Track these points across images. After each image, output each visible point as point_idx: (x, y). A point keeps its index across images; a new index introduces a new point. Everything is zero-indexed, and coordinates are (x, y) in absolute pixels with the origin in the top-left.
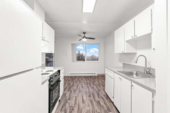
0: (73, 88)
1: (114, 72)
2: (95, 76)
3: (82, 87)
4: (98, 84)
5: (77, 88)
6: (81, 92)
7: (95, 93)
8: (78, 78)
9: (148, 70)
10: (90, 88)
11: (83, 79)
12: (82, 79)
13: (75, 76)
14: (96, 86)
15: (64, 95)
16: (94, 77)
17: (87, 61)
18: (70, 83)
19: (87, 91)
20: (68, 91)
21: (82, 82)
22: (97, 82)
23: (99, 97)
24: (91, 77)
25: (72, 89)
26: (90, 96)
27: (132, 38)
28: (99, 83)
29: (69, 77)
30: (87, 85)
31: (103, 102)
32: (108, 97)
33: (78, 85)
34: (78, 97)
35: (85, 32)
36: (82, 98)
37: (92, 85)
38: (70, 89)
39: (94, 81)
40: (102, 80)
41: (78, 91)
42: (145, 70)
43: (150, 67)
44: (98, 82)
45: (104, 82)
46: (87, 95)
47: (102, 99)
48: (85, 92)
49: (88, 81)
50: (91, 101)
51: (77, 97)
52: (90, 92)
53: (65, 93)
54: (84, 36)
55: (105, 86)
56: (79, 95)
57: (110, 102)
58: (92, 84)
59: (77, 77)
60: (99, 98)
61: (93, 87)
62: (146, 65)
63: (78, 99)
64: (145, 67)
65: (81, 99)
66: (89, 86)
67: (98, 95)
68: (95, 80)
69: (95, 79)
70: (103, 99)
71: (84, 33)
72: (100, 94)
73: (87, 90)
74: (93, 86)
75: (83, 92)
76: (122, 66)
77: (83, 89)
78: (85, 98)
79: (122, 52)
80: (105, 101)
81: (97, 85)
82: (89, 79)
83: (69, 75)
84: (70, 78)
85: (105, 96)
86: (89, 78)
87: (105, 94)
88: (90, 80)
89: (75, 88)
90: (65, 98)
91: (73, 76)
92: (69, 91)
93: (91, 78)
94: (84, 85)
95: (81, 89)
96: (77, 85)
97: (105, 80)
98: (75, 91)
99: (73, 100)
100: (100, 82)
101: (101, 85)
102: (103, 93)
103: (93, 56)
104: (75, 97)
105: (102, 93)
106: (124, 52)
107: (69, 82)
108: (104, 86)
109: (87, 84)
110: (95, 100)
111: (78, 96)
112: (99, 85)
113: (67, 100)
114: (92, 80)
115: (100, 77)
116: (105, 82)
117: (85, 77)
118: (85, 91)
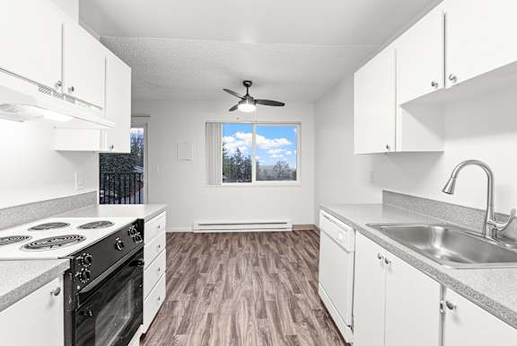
0: (205, 279)
1: (356, 228)
2: (283, 233)
3: (238, 274)
4: (293, 264)
5: (219, 279)
6: (232, 295)
7: (283, 299)
8: (227, 241)
9: (500, 225)
10: (265, 278)
11: (243, 242)
12: (240, 245)
13: (218, 233)
14: (288, 270)
15: (167, 307)
16: (283, 237)
17: (257, 180)
18: (196, 260)
19: (252, 291)
20: (185, 291)
21: (240, 255)
22: (291, 257)
23: (297, 317)
24: (270, 235)
25: (199, 282)
26: (262, 314)
27: (433, 89)
28: (299, 259)
29: (196, 235)
30: (256, 268)
31: (310, 340)
32: (327, 318)
33: (224, 267)
34: (219, 317)
35: (251, 82)
36: (234, 322)
37: (273, 268)
38: (193, 281)
39: (281, 253)
40: (308, 247)
41: (220, 290)
42: (485, 222)
43: (509, 214)
44: (295, 254)
45: (314, 254)
46: (253, 308)
47: (306, 327)
48: (244, 295)
49: (260, 250)
50: (266, 336)
51: (215, 318)
52: (263, 297)
53: (172, 298)
54: (247, 95)
55: (318, 271)
56: (223, 310)
57: (336, 339)
58: (272, 262)
59: (224, 234)
60: (295, 321)
61: (276, 276)
62: (490, 203)
63: (218, 330)
64: (485, 209)
65: (229, 329)
66: (263, 270)
67: (294, 308)
68: (283, 247)
69: (284, 241)
70: (312, 327)
71: (247, 84)
72: (300, 305)
73: (255, 285)
74: (277, 271)
75: (238, 294)
76: (381, 202)
77: (239, 282)
78: (242, 321)
79: (386, 150)
80: (317, 336)
81: (291, 268)
82: (264, 243)
83: (197, 229)
84: (198, 241)
85: (320, 315)
86: (265, 238)
87: (319, 304)
88: (267, 246)
89: (211, 277)
90: (170, 323)
91: (212, 233)
92: (190, 289)
93: (269, 240)
94: (243, 269)
95: (233, 281)
96: (221, 265)
97: (319, 248)
98: (211, 290)
99: (198, 331)
100: (302, 253)
101: (305, 265)
102: (309, 301)
103: (279, 165)
104: (206, 317)
105: (306, 303)
106: (392, 150)
107: (195, 256)
108: (315, 269)
109: (256, 264)
110: (279, 329)
111: (219, 312)
112: (298, 268)
113: (173, 331)
114: (273, 246)
115: (302, 235)
116: (318, 253)
117: (252, 236)
118: (245, 292)
